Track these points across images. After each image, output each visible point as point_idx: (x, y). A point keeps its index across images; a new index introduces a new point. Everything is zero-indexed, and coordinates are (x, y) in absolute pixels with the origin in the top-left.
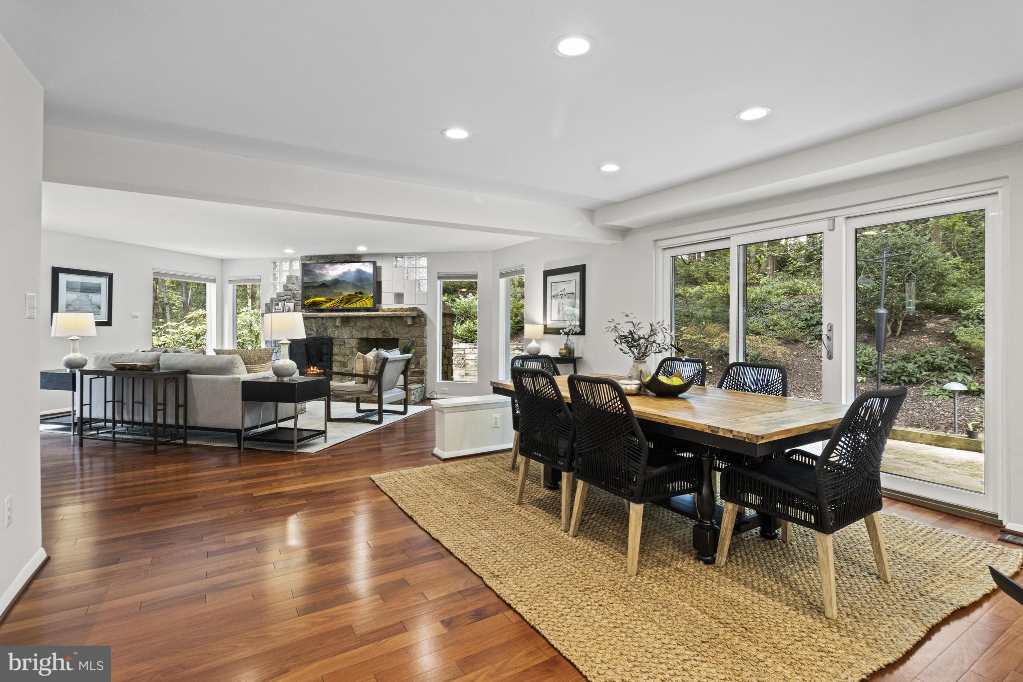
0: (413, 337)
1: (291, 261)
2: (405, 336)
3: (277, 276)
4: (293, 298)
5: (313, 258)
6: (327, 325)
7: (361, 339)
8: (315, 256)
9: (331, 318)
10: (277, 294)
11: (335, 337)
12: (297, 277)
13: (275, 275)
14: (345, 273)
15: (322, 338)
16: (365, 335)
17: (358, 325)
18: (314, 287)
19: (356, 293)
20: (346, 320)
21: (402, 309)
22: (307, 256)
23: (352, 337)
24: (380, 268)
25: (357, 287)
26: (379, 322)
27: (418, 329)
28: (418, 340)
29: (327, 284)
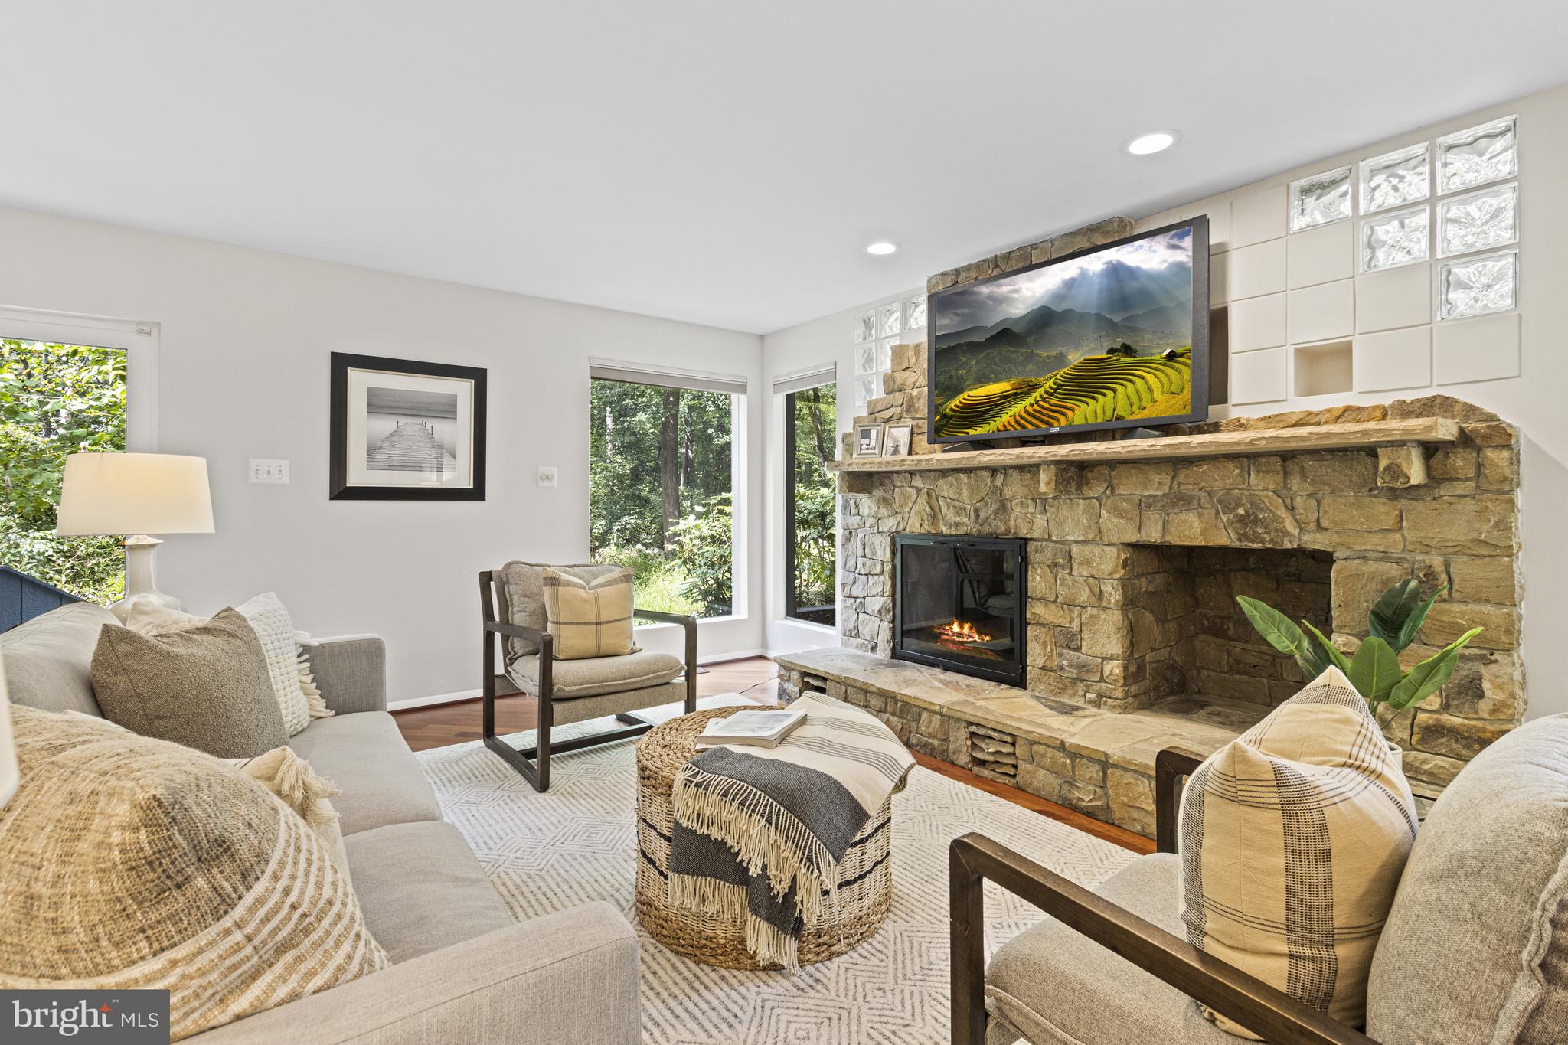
0: (1426, 548)
1: (905, 302)
2: (1375, 543)
3: (873, 353)
6: (1008, 493)
7: (1134, 546)
9: (1021, 468)
11: (1036, 535)
13: (866, 353)
14: (1070, 284)
15: (995, 538)
16: (1153, 534)
17: (1122, 490)
18: (973, 347)
19: (1111, 351)
20: (1074, 474)
21: (1346, 416)
23: (1098, 538)
25: (1113, 327)
26: (1221, 479)
27: (1470, 505)
28: (1461, 567)
29: (1016, 330)
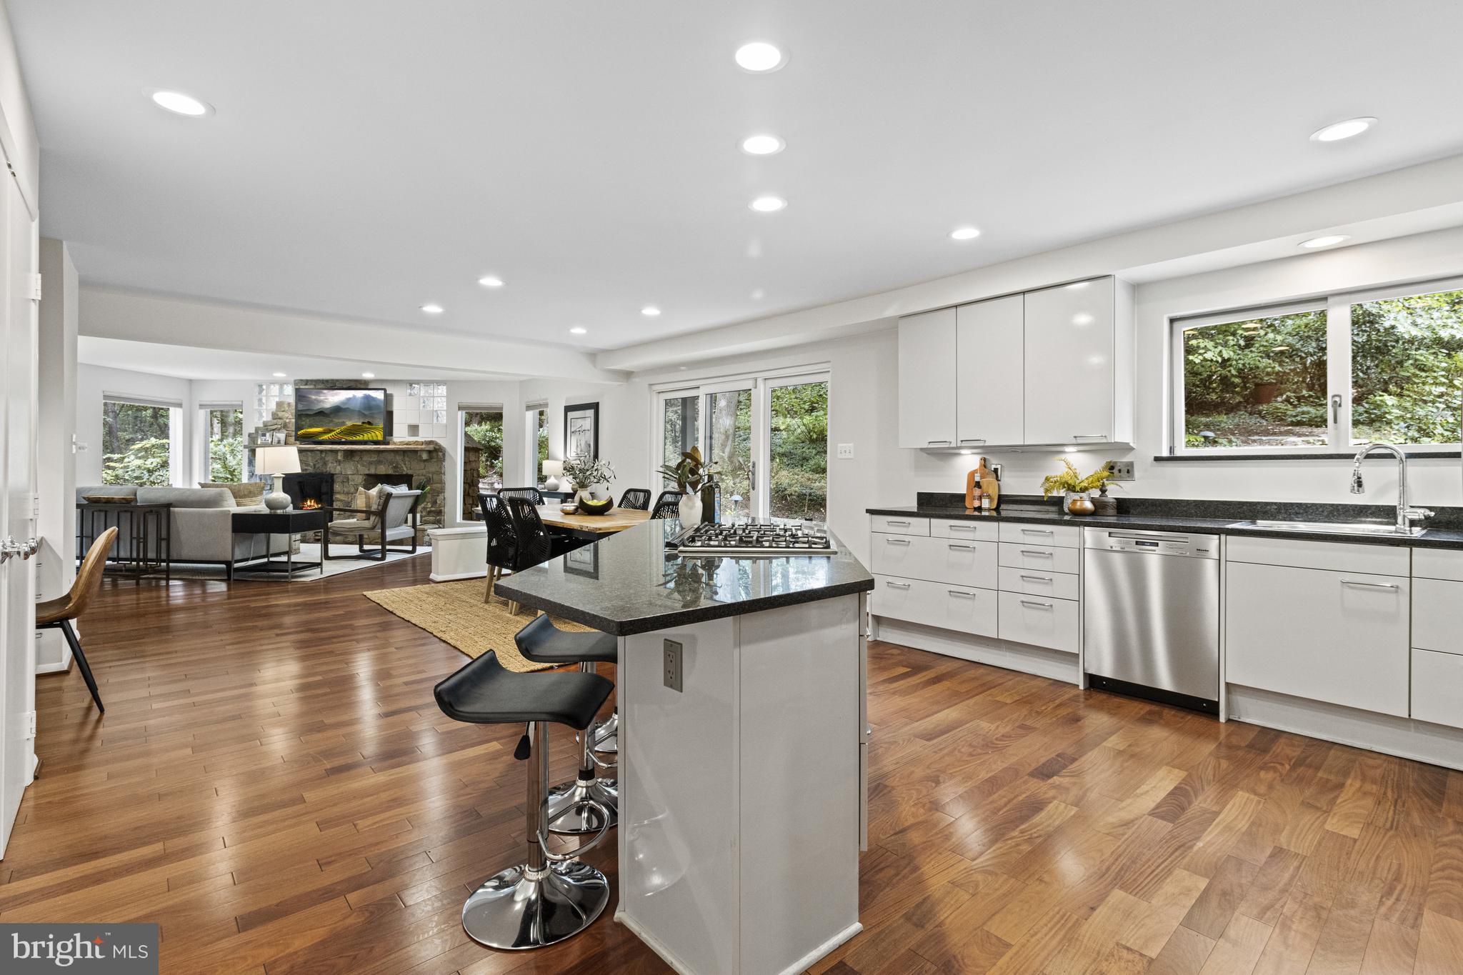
0: (429, 472)
1: (282, 384)
2: (421, 472)
3: (264, 401)
4: (284, 428)
5: (310, 382)
6: (327, 459)
7: (367, 475)
8: (312, 381)
9: (332, 451)
10: (264, 422)
11: (337, 472)
12: (289, 404)
13: (260, 400)
14: (349, 399)
15: (322, 474)
16: (372, 471)
17: (364, 459)
18: (310, 416)
19: (363, 423)
20: (350, 454)
21: (416, 443)
22: (301, 380)
23: (357, 473)
24: (391, 396)
25: (365, 416)
26: (390, 457)
27: (436, 464)
28: (435, 477)
29: (326, 412)
